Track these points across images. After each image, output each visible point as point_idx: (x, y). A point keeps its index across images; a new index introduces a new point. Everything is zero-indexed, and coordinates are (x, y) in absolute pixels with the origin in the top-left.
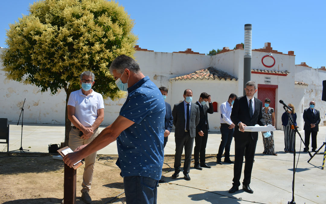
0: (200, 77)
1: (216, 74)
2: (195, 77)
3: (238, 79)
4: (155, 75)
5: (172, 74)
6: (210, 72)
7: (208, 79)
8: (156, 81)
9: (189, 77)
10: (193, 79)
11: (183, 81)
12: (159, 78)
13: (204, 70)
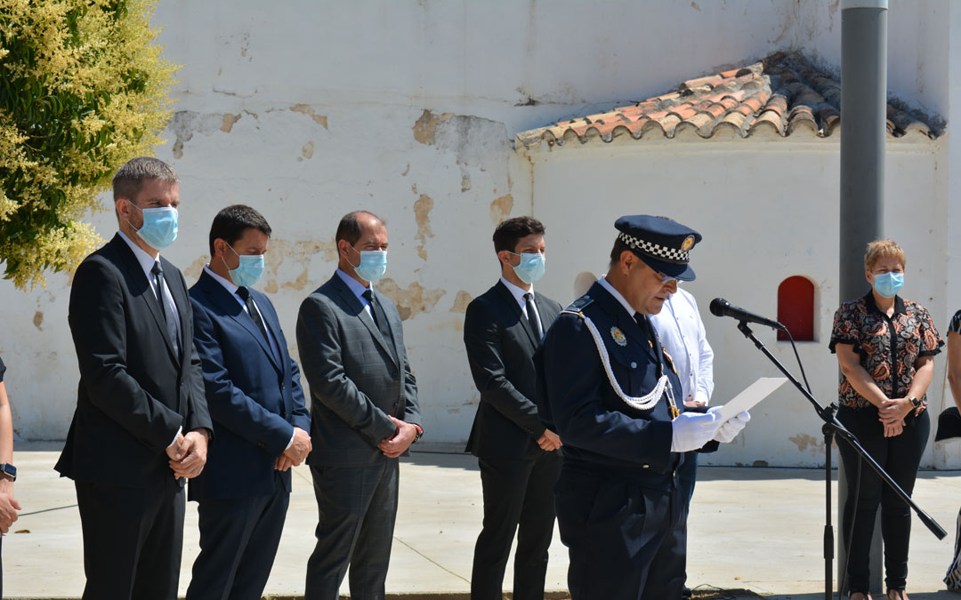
0: (701, 121)
1: (810, 95)
2: (669, 122)
3: (944, 124)
4: (426, 111)
5: (532, 102)
6: (775, 87)
7: (750, 132)
8: (427, 151)
9: (634, 119)
10: (657, 130)
11: (595, 147)
12: (451, 131)
13: (738, 75)
